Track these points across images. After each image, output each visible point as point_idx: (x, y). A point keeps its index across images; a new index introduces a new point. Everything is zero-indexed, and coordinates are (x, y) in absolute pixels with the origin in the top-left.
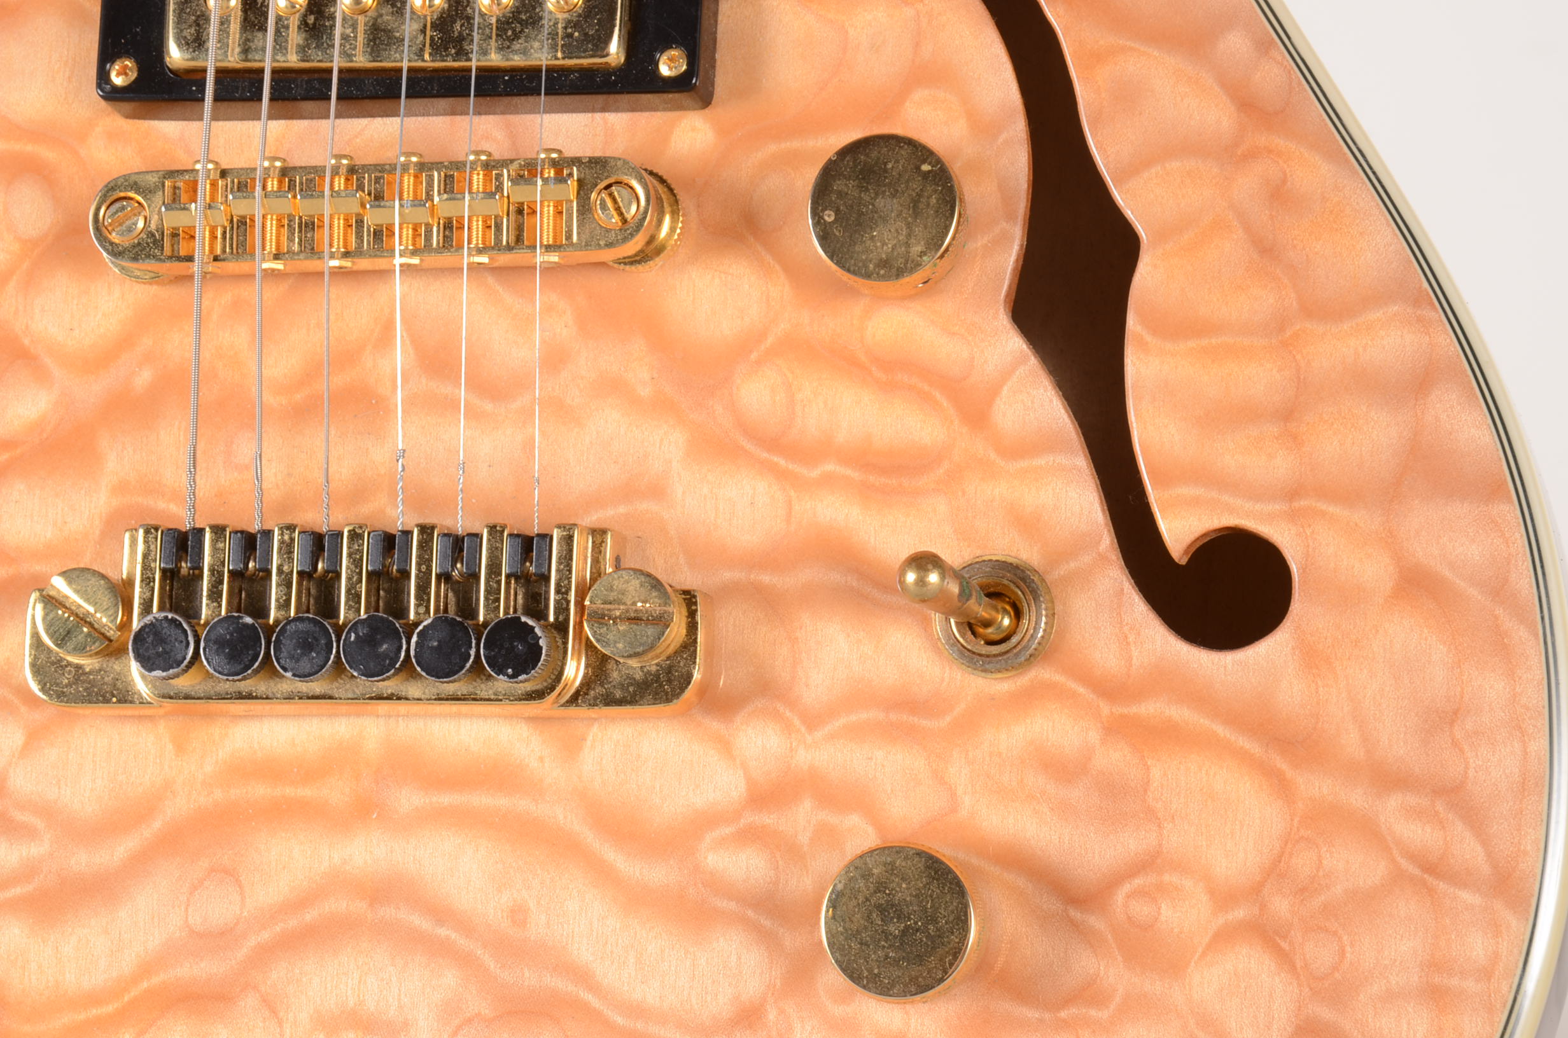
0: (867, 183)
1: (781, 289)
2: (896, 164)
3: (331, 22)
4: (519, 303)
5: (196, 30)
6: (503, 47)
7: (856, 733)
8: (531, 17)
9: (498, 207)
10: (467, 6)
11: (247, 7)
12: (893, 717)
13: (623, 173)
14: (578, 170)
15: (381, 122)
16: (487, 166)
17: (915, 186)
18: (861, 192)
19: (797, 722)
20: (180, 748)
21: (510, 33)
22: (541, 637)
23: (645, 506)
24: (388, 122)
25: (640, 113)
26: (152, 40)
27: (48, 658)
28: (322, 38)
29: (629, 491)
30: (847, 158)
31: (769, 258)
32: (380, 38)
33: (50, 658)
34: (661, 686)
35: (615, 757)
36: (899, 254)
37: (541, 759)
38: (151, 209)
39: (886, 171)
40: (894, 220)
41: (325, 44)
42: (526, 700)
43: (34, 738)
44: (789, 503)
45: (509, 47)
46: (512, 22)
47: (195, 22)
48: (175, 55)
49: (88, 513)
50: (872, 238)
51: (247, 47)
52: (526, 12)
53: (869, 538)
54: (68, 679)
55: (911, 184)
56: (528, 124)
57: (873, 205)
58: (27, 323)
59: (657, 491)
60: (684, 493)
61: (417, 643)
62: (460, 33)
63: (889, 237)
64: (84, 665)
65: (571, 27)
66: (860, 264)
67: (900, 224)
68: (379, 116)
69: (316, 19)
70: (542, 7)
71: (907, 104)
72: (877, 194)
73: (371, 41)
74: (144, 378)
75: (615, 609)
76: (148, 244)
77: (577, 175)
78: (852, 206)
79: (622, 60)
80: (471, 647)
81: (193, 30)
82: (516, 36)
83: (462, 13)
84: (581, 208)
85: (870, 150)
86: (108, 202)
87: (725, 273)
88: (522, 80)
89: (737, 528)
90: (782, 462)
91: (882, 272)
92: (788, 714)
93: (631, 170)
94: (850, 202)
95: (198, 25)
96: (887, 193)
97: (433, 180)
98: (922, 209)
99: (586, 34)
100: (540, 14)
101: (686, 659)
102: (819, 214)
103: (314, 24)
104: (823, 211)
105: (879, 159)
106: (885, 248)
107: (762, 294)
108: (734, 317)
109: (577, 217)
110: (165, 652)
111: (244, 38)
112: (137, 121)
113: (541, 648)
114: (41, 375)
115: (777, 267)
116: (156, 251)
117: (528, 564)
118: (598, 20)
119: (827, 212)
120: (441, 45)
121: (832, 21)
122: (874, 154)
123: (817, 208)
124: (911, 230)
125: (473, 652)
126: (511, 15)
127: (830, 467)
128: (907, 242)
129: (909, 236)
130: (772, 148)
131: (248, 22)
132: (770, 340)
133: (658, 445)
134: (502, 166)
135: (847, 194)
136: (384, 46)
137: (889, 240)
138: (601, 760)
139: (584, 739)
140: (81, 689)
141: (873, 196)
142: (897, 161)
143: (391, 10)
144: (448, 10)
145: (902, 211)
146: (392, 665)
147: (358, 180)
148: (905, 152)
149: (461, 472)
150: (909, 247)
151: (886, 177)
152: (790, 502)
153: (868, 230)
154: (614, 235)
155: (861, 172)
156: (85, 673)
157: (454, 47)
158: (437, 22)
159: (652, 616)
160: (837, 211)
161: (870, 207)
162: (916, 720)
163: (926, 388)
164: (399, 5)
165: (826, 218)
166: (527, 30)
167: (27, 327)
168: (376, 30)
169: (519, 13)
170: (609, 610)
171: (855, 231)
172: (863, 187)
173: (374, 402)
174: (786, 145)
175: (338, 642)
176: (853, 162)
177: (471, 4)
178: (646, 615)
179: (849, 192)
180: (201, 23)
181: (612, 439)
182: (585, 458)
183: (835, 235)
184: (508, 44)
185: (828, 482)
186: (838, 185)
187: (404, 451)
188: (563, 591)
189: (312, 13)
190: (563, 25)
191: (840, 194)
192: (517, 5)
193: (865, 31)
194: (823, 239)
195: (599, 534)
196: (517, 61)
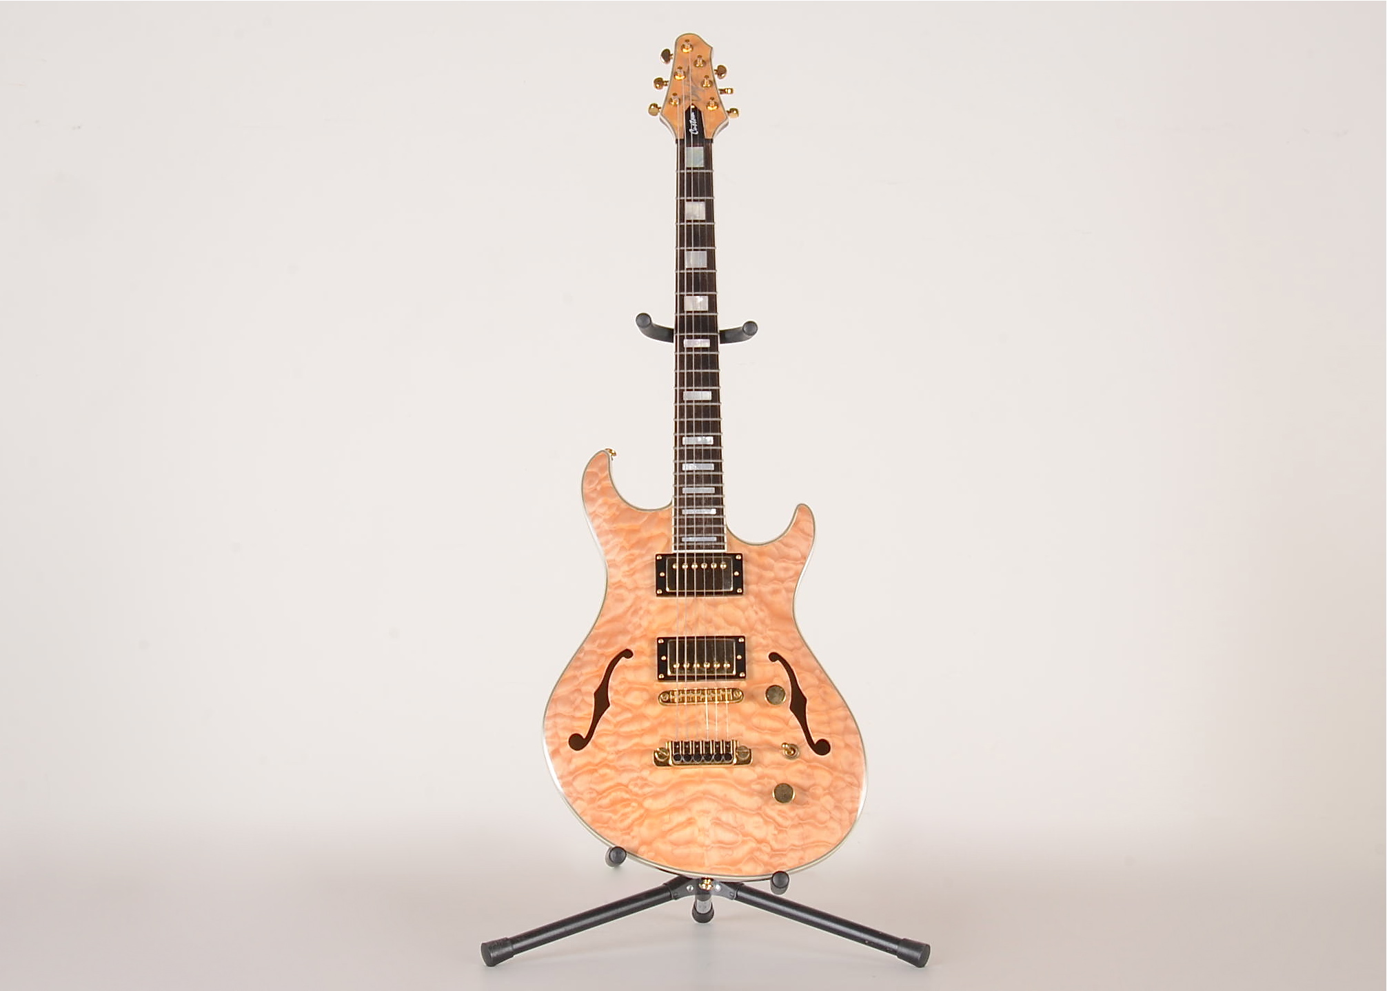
1: (758, 706)
2: (775, 689)
7: (773, 768)
8: (722, 668)
9: (720, 695)
10: (713, 667)
11: (681, 667)
12: (778, 765)
13: (738, 690)
16: (718, 689)
17: (777, 692)
19: (764, 767)
23: (740, 736)
24: (699, 682)
25: (735, 680)
26: (665, 671)
29: (737, 735)
31: (756, 701)
32: (700, 671)
33: (657, 760)
34: (747, 762)
35: (740, 772)
36: (776, 701)
38: (669, 696)
40: (775, 696)
41: (692, 672)
42: (728, 764)
43: (651, 772)
44: (762, 735)
46: (719, 669)
48: (669, 673)
49: (657, 740)
51: (681, 673)
54: (660, 763)
57: (773, 694)
59: (742, 735)
60: (746, 735)
62: (712, 670)
65: (728, 670)
70: (724, 667)
71: (775, 680)
74: (664, 720)
75: (740, 752)
76: (668, 701)
77: (731, 691)
78: (771, 695)
79: (735, 674)
81: (672, 670)
82: (720, 671)
84: (732, 695)
86: (662, 695)
87: (749, 703)
88: (721, 677)
89: (753, 740)
90: (760, 730)
91: (775, 703)
98: (778, 695)
99: (730, 671)
101: (751, 758)
107: (755, 706)
108: (751, 710)
111: (680, 671)
112: (661, 683)
113: (732, 757)
114: (649, 719)
115: (757, 703)
116: (670, 702)
117: (728, 745)
118: (732, 669)
121: (763, 668)
122: (773, 687)
123: (767, 695)
125: (722, 758)
127: (767, 731)
128: (776, 699)
130: (756, 686)
131: (681, 669)
132: (757, 712)
133: (742, 727)
134: (720, 689)
138: (736, 773)
139: (733, 770)
140: (662, 764)
143: (701, 667)
144: (710, 667)
153: (773, 698)
154: (737, 699)
155: (771, 689)
156: (662, 762)
157: (711, 672)
158: (709, 669)
159: (746, 753)
160: (769, 695)
162: (781, 766)
163: (779, 719)
164: (703, 666)
166: (722, 670)
167: (646, 712)
172: (772, 692)
173: (699, 722)
180: (674, 669)
181: (735, 727)
185: (767, 733)
186: (769, 691)
187: (708, 730)
188: (733, 749)
189: (690, 668)
191: (769, 693)
192: (720, 666)
193: (767, 669)
194: (768, 699)
195: (736, 742)
196: (721, 674)
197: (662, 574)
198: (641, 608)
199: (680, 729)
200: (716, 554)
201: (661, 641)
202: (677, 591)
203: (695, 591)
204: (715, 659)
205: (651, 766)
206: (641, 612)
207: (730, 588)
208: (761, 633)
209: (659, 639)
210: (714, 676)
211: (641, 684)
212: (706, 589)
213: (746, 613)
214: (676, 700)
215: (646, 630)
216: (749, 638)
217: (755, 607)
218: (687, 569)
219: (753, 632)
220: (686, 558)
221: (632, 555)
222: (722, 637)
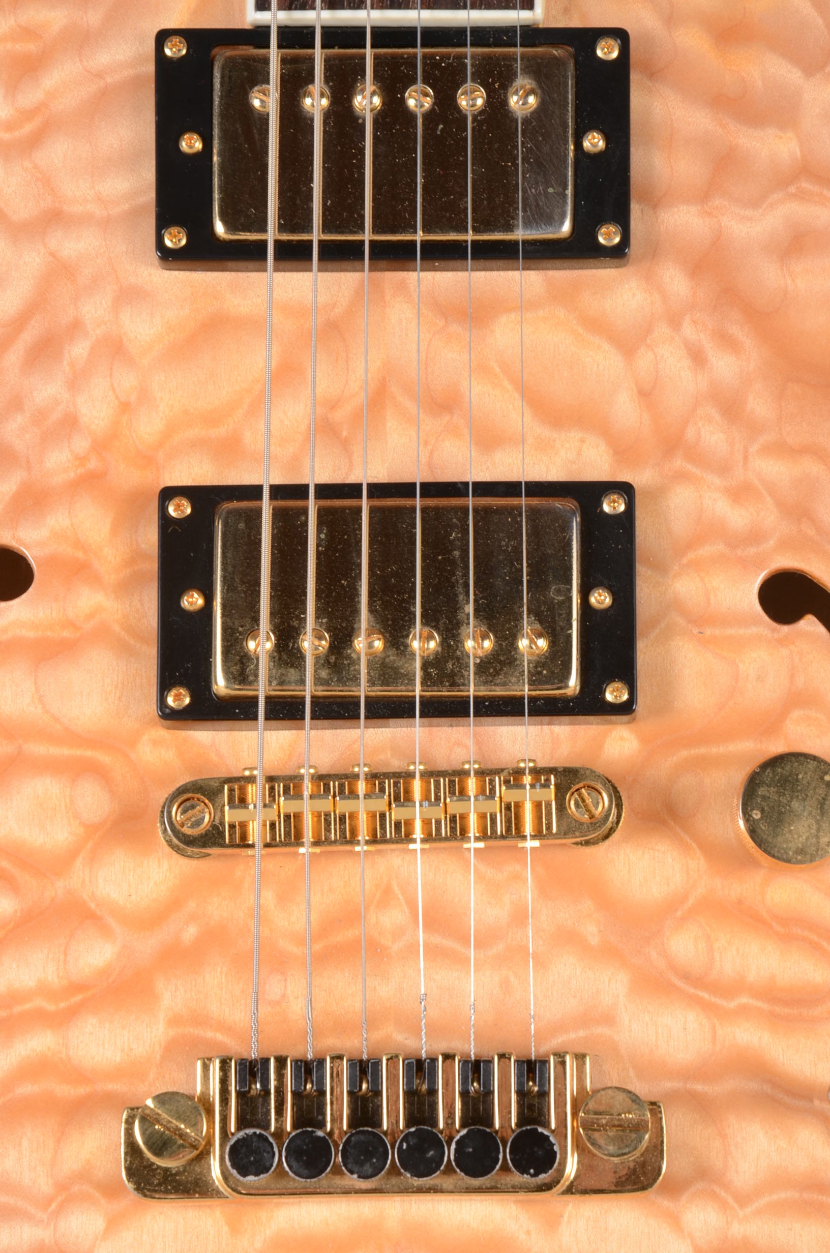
0: (784, 790)
1: (698, 863)
2: (805, 775)
3: (349, 661)
4: (490, 873)
5: (240, 667)
6: (487, 681)
7: (779, 1209)
8: (508, 659)
9: (495, 806)
10: (456, 650)
11: (281, 649)
12: (806, 1196)
13: (591, 780)
14: (555, 777)
15: (373, 732)
16: (481, 773)
17: (821, 792)
18: (780, 796)
19: (730, 1200)
20: (235, 1228)
21: (492, 670)
22: (555, 1144)
23: (599, 1030)
24: (379, 732)
25: (579, 726)
26: (200, 673)
27: (141, 1163)
28: (342, 673)
29: (586, 1019)
30: (768, 770)
31: (687, 838)
32: (388, 674)
33: (143, 1163)
34: (638, 1177)
35: (587, 1230)
36: (811, 844)
37: (528, 1233)
38: (215, 807)
39: (797, 780)
40: (806, 818)
41: (345, 678)
42: (537, 1191)
44: (714, 1029)
45: (491, 681)
46: (493, 662)
47: (240, 660)
48: (220, 684)
49: (149, 1041)
50: (790, 831)
51: (282, 680)
52: (504, 655)
53: (778, 1055)
54: (158, 1179)
55: (817, 790)
56: (491, 733)
57: (790, 806)
58: (93, 891)
59: (608, 1019)
60: (630, 1021)
61: (456, 1150)
62: (452, 670)
63: (804, 831)
64: (170, 1168)
65: (540, 667)
66: (782, 851)
67: (811, 821)
68: (372, 727)
69: (336, 659)
70: (516, 651)
71: (788, 721)
72: (792, 798)
73: (381, 675)
74: (191, 932)
75: (602, 1119)
76: (213, 835)
77: (555, 781)
78: (773, 807)
79: (577, 691)
80: (499, 1152)
81: (238, 667)
82: (497, 673)
83: (453, 655)
84: (559, 807)
85: (785, 764)
86: (180, 801)
87: (652, 849)
88: (499, 705)
89: (674, 1048)
90: (706, 996)
91: (799, 857)
92: (723, 1194)
93: (597, 777)
94: (772, 804)
95: (242, 663)
96: (800, 797)
97: (440, 784)
98: (827, 810)
99: (553, 672)
100: (515, 656)
101: (657, 1156)
102: (748, 814)
103: (335, 663)
104: (752, 809)
105: (792, 771)
106: (800, 839)
107: (683, 865)
108: (662, 883)
109: (556, 813)
110: (256, 1161)
111: (279, 673)
112: (176, 731)
113: (555, 1153)
114: (106, 932)
115: (694, 845)
116: (220, 840)
117: (531, 1083)
118: (561, 661)
119: (755, 812)
120: (437, 679)
121: (725, 658)
122: (788, 768)
123: (747, 809)
124: (819, 826)
125: (501, 1156)
126: (492, 657)
127: (744, 1000)
128: (817, 835)
129: (818, 830)
130: (684, 753)
131: (282, 661)
132: (691, 901)
133: (607, 983)
134: (495, 774)
135: (769, 798)
136: (392, 680)
137: (803, 833)
138: (576, 1232)
139: (562, 1216)
140: (169, 1187)
141: (789, 799)
142: (806, 773)
143: (396, 652)
144: (442, 653)
145: (811, 811)
146: (438, 1168)
147: (380, 784)
148: (812, 764)
149: (472, 1011)
150: (819, 838)
151: (798, 785)
152: (714, 1027)
153: (787, 825)
154: (586, 827)
155: (779, 781)
156: (172, 1175)
157: (448, 681)
158: (433, 662)
159: (632, 1124)
160: (762, 811)
161: (788, 808)
162: (824, 1198)
163: (816, 939)
164: (402, 649)
165: (754, 816)
166: (505, 669)
167: (93, 893)
168: (385, 667)
169: (498, 655)
170: (597, 1119)
171: (777, 826)
172: (781, 792)
173: (379, 950)
174: (695, 751)
175: (393, 1148)
176: (773, 774)
177: (460, 648)
178: (627, 1123)
179: (771, 796)
180: (245, 661)
181: (570, 978)
182: (550, 994)
183: (761, 829)
184: (491, 679)
185: (743, 1012)
186: (762, 791)
187: (426, 995)
188: (560, 1104)
189: (333, 654)
190: (534, 665)
191: (764, 798)
192: (496, 649)
193: (752, 666)
194: (753, 832)
195: (580, 1058)
196: (499, 692)
197: (191, 144)
198: (76, 327)
199: (274, 988)
200: (482, 35)
201: (180, 509)
202: (271, 235)
203: (367, 236)
204: (470, 608)
205: (110, 1190)
206: (79, 350)
207: (553, 220)
208: (724, 469)
209: (168, 494)
210: (465, 701)
211: (72, 737)
212: (427, 229)
213: (644, 361)
214: (255, 833)
215: (101, 446)
216: (658, 493)
217: (688, 329)
218: (328, 115)
219: (678, 463)
220: (319, 53)
221: (28, 33)
222: (511, 489)
